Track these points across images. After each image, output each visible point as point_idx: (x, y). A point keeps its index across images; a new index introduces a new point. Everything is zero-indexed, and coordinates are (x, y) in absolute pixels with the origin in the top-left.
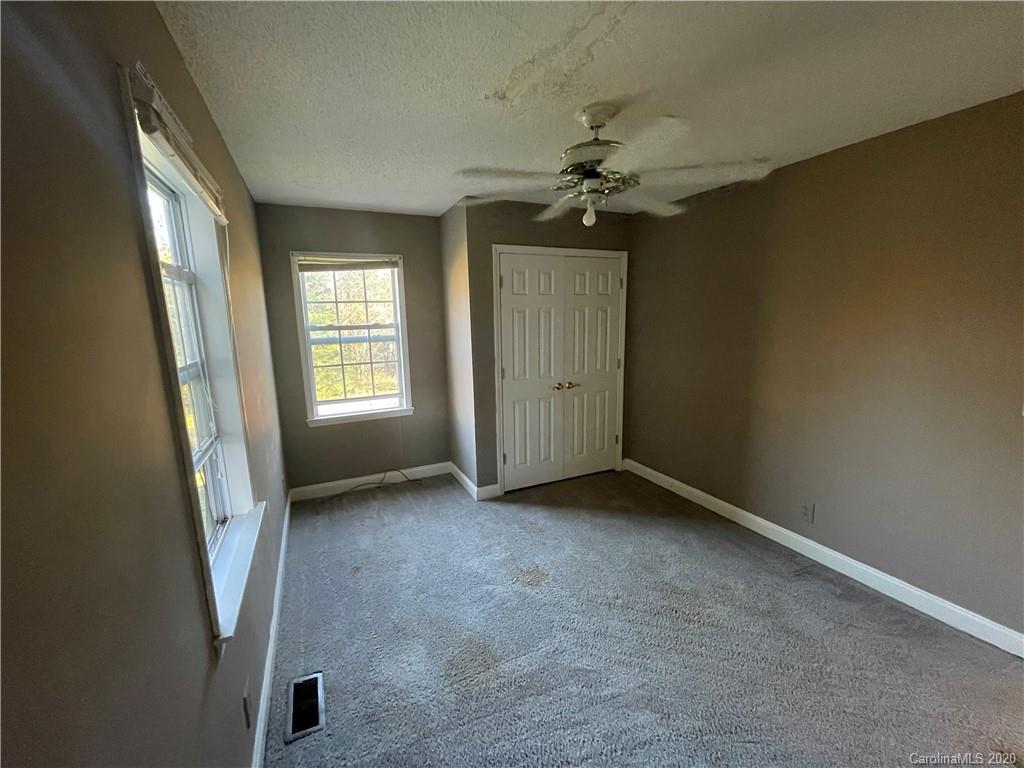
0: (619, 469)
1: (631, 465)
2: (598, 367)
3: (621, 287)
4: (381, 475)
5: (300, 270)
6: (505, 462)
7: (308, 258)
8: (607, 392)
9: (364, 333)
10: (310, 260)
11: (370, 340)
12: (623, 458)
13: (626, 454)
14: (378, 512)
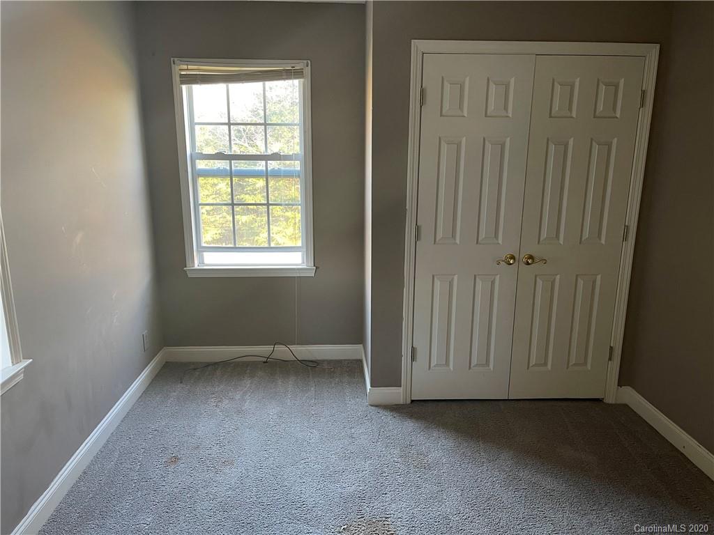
0: (610, 400)
1: (631, 397)
2: (586, 234)
3: (642, 105)
4: (270, 348)
5: (183, 82)
6: (413, 358)
7: (190, 67)
8: (599, 277)
9: (260, 166)
10: (194, 69)
11: (266, 175)
12: (620, 385)
13: (625, 378)
14: (245, 393)
